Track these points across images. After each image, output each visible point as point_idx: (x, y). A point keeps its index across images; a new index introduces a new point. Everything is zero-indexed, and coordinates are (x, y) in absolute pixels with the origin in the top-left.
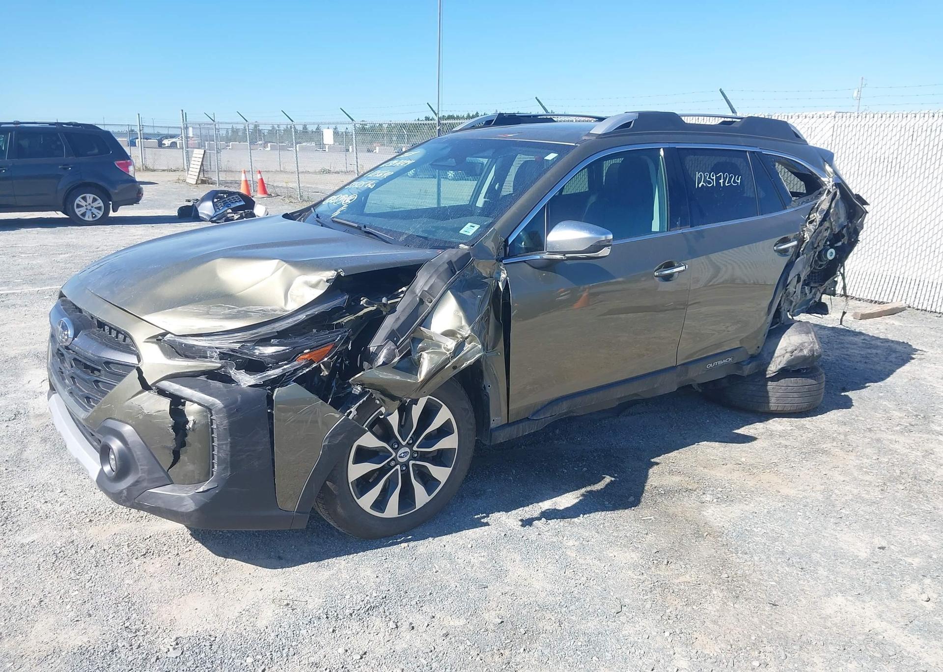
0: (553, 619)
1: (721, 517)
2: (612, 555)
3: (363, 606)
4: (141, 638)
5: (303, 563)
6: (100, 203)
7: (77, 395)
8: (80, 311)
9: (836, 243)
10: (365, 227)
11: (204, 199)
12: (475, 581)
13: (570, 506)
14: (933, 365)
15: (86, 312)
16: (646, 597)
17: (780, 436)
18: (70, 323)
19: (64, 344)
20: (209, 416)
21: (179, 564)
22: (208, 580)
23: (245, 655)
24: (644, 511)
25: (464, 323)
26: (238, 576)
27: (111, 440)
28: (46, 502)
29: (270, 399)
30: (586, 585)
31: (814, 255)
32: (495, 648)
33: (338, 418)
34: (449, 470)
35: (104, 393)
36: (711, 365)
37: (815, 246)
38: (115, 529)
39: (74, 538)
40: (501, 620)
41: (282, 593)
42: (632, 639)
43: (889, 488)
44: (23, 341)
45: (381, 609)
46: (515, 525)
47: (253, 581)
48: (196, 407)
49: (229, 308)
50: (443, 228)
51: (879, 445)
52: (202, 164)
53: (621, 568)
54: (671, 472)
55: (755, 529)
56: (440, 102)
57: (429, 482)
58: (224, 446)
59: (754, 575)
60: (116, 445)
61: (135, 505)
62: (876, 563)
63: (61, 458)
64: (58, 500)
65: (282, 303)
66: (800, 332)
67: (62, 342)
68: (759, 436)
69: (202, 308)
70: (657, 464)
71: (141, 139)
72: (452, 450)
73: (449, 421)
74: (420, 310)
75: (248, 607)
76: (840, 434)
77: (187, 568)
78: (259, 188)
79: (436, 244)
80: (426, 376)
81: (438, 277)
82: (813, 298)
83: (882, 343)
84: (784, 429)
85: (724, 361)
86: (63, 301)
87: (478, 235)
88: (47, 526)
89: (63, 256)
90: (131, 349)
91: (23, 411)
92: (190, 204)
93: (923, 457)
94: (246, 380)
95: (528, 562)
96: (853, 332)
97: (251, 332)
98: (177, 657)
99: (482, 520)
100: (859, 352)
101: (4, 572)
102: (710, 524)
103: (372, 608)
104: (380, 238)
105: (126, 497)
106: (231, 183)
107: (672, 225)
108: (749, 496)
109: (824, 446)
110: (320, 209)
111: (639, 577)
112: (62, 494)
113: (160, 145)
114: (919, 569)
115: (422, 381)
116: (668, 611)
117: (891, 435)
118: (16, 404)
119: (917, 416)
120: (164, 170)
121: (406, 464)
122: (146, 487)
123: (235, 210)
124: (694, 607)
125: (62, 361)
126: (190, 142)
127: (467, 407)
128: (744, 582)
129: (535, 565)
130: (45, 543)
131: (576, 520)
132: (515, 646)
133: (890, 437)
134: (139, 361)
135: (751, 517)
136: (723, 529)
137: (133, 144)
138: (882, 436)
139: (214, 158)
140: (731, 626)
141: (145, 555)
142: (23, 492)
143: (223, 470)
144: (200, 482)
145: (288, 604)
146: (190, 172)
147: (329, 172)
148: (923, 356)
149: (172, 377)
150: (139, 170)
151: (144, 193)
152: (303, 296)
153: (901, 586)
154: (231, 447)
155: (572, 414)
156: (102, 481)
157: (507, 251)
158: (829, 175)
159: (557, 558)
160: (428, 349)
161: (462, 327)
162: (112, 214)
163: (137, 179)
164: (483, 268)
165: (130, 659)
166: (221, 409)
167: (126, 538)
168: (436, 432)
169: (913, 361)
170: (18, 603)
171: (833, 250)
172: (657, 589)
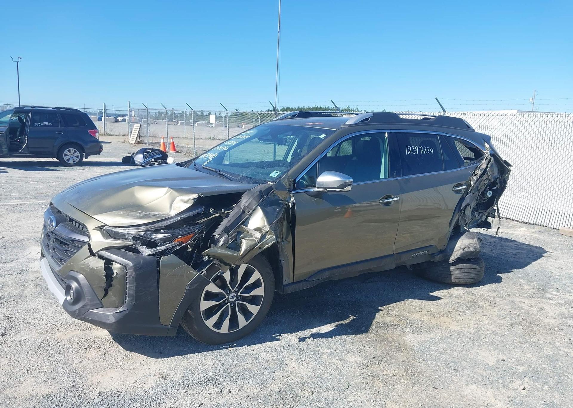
0: (309, 390)
1: (413, 340)
2: (348, 358)
3: (204, 380)
4: (81, 392)
5: (174, 356)
6: (78, 154)
7: (56, 258)
8: (60, 212)
9: (493, 188)
10: (219, 171)
11: (138, 153)
12: (268, 369)
13: (328, 331)
14: (554, 260)
15: (63, 213)
16: (363, 381)
17: (456, 297)
18: (55, 219)
19: (51, 230)
20: (125, 270)
21: (105, 354)
22: (120, 363)
23: (136, 402)
24: (370, 336)
25: (266, 224)
26: (137, 361)
27: (71, 282)
28: (35, 318)
29: (158, 262)
30: (330, 374)
31: (479, 194)
32: (275, 404)
33: (195, 274)
34: (258, 308)
35: (70, 257)
36: (415, 255)
37: (479, 189)
38: (72, 334)
39: (49, 338)
40: (279, 390)
41: (160, 371)
42: (352, 403)
43: (513, 328)
44: (28, 230)
45: (214, 382)
46: (295, 340)
47: (145, 364)
48: (118, 266)
49: (140, 213)
50: (261, 173)
51: (513, 304)
52: (139, 132)
53: (352, 366)
54: (389, 315)
55: (432, 348)
56: (277, 101)
57: (247, 314)
58: (132, 287)
59: (427, 372)
60: (74, 285)
61: (82, 318)
62: (498, 368)
63: (45, 295)
64: (41, 318)
65: (168, 211)
66: (469, 238)
67: (49, 229)
68: (443, 296)
69: (125, 212)
70: (382, 310)
71: (105, 117)
72: (260, 296)
73: (259, 279)
74: (243, 217)
75: (140, 378)
76: (491, 297)
77: (109, 356)
78: (171, 147)
79: (257, 181)
80: (244, 252)
81: (253, 199)
82: (480, 218)
83: (526, 247)
84: (459, 293)
85: (423, 253)
86: (52, 207)
87: (279, 177)
88: (34, 331)
89: (54, 183)
90: (86, 233)
91: (25, 269)
92: (130, 155)
93: (538, 311)
94: (146, 252)
95: (299, 360)
96: (510, 240)
97: (150, 226)
98: (99, 402)
99: (277, 338)
100: (511, 252)
101: (9, 354)
102: (407, 344)
103: (209, 381)
104: (226, 177)
105: (78, 314)
106: (155, 144)
107: (391, 175)
108: (432, 329)
109: (481, 303)
110: (197, 161)
111: (361, 370)
112: (43, 315)
113: (116, 120)
114: (523, 372)
115: (242, 255)
116: (374, 389)
117: (521, 299)
118: (22, 265)
119: (539, 289)
120: (117, 135)
121: (234, 303)
122: (89, 309)
123: (156, 160)
124: (389, 388)
125: (49, 240)
126: (133, 119)
127: (270, 272)
128: (420, 376)
129: (303, 362)
130: (32, 340)
131: (330, 339)
132: (286, 404)
133: (520, 300)
134: (90, 240)
135: (431, 341)
136: (414, 347)
137: (100, 119)
138: (515, 299)
139: (146, 129)
140: (409, 399)
141: (86, 348)
142: (22, 313)
143: (131, 300)
144: (119, 307)
145: (163, 377)
146: (131, 137)
147: (214, 139)
148: (549, 255)
149: (106, 249)
150: (102, 135)
151: (104, 148)
152: (179, 207)
153: (511, 381)
154: (136, 288)
155: (331, 279)
156: (66, 305)
157: (295, 186)
158: (487, 149)
159: (316, 358)
160: (246, 238)
161: (265, 226)
162: (84, 160)
163: (100, 141)
164: (281, 195)
165: (74, 402)
166: (131, 267)
167: (77, 339)
168: (252, 285)
169: (543, 258)
170: (15, 371)
171: (490, 192)
172: (370, 377)
